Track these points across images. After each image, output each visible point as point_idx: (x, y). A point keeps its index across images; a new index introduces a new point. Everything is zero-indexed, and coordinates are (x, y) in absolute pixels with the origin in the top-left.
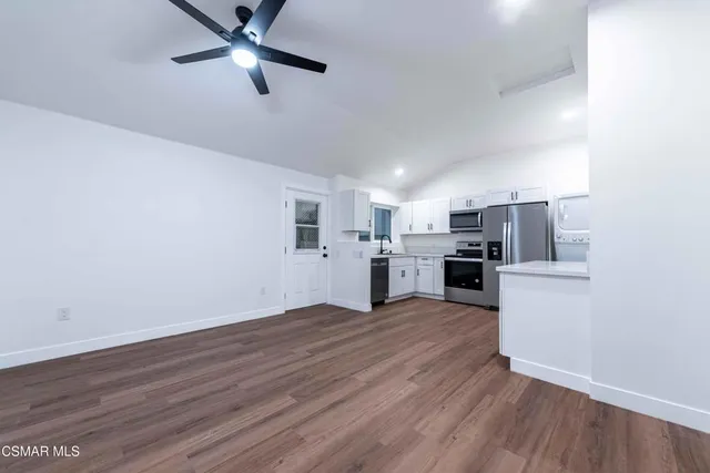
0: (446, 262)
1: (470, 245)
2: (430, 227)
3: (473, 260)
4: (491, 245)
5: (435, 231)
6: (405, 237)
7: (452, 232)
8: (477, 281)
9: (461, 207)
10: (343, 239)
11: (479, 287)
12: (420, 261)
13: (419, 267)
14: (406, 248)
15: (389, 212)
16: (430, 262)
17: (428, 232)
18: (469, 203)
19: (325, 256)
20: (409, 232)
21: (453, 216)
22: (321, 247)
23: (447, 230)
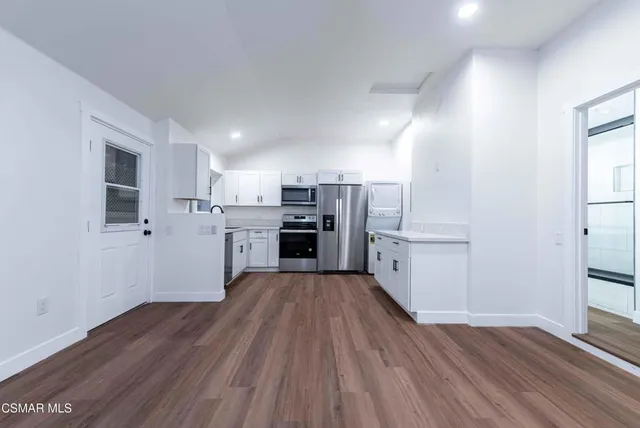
0: (281, 234)
1: (296, 218)
2: (260, 199)
3: (299, 231)
4: (325, 218)
5: (265, 203)
7: (283, 205)
8: (310, 250)
9: (292, 182)
10: (174, 210)
11: (314, 255)
12: (252, 235)
13: (251, 241)
16: (264, 235)
17: (258, 204)
18: (299, 179)
19: (147, 233)
20: (234, 204)
21: (285, 190)
22: (141, 220)
23: (278, 202)
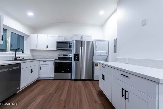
0: (55, 62)
1: (64, 55)
2: (47, 47)
4: (75, 55)
5: (49, 49)
6: (32, 51)
7: (57, 50)
8: (68, 69)
9: (61, 40)
11: (70, 72)
12: (42, 63)
13: (41, 66)
14: (33, 56)
15: (23, 37)
16: (47, 63)
17: (46, 49)
18: (65, 39)
20: (35, 49)
21: (58, 43)
23: (55, 48)
